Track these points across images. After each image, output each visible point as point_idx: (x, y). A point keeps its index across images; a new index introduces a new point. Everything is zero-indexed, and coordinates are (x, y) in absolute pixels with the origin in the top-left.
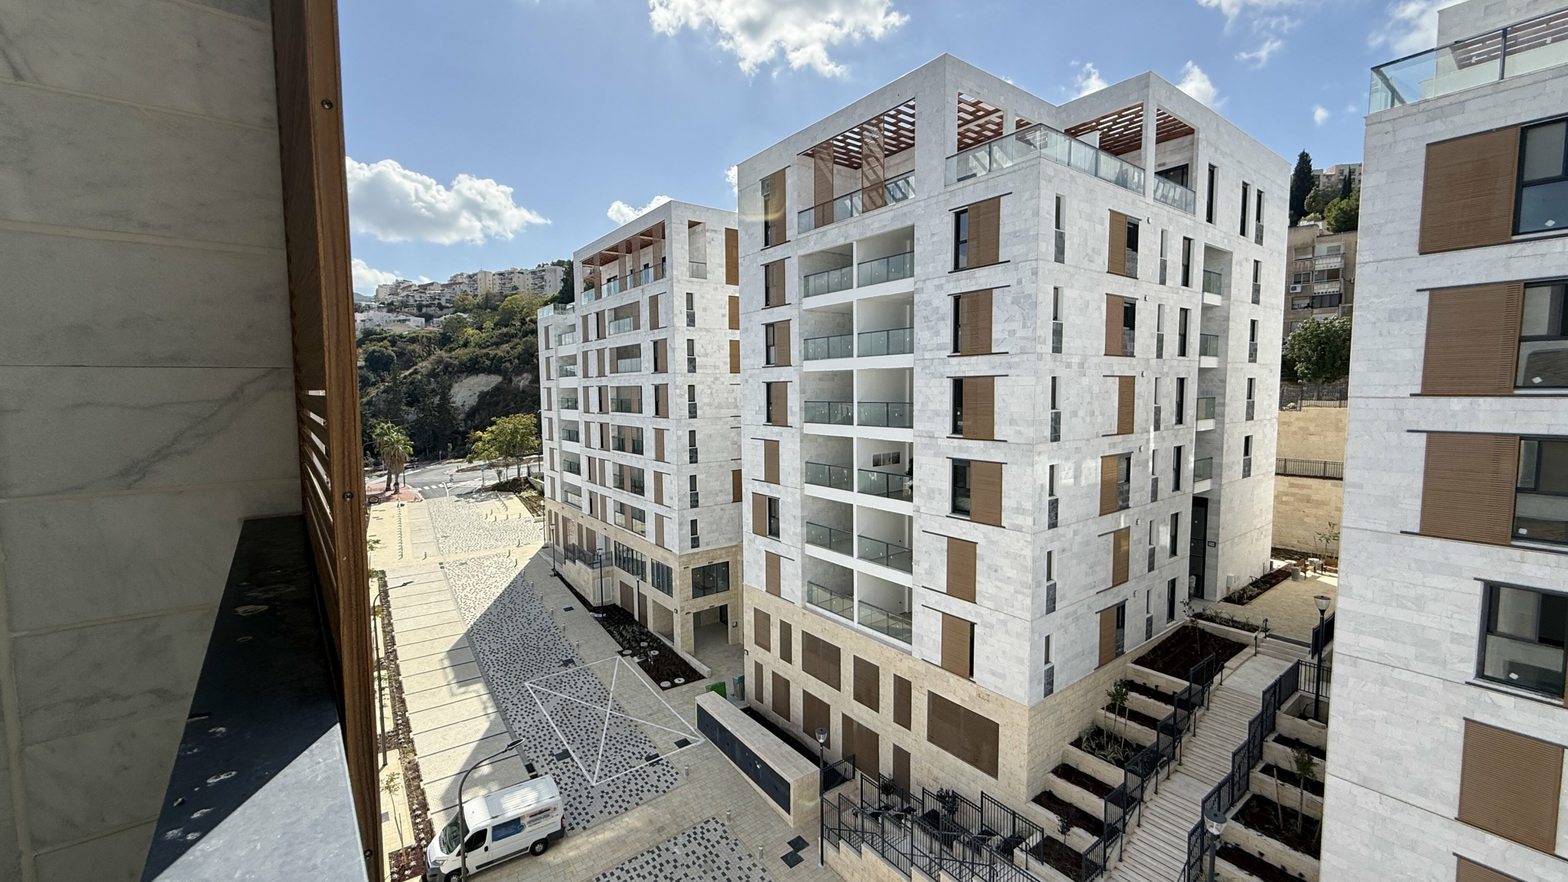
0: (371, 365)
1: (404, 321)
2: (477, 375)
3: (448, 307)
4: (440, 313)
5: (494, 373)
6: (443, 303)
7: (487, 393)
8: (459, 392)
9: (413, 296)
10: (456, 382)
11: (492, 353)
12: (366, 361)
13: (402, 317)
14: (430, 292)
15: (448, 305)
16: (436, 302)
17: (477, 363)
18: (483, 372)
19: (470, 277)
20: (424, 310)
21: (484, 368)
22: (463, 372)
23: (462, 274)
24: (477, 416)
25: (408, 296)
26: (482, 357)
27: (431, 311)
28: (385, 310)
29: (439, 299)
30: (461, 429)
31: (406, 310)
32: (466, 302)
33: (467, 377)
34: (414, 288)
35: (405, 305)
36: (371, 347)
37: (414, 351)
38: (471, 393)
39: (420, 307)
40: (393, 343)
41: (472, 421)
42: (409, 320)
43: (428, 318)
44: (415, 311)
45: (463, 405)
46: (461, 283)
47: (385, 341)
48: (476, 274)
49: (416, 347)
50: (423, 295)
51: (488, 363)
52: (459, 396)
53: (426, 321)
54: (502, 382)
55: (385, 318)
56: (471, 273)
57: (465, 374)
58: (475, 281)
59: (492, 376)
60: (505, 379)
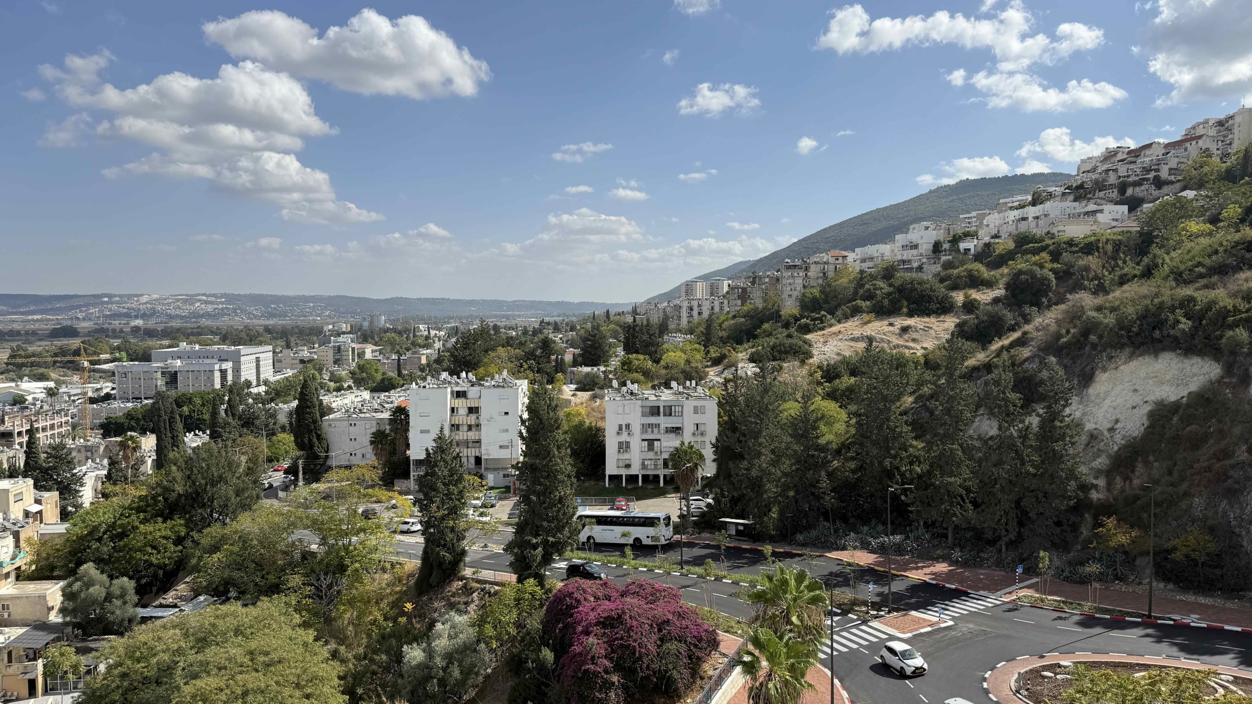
0: (1014, 295)
1: (1094, 212)
2: (1156, 356)
3: (1172, 183)
4: (1156, 193)
5: (1201, 353)
6: (1164, 174)
7: (1175, 407)
8: (1107, 394)
9: (1116, 171)
10: (1104, 369)
11: (1202, 296)
12: (1007, 289)
13: (1092, 207)
14: (1145, 160)
15: (1172, 178)
16: (1151, 175)
17: (1160, 324)
18: (1173, 349)
19: (1220, 123)
20: (1130, 191)
21: (1176, 339)
22: (1122, 346)
23: (1206, 122)
24: (1140, 468)
25: (1107, 171)
26: (1173, 309)
27: (1139, 192)
28: (1071, 197)
29: (1157, 170)
30: (1094, 495)
31: (1102, 194)
32: (1206, 169)
33: (1131, 357)
34: (1120, 156)
35: (1100, 186)
36: (1021, 264)
37: (1087, 269)
38: (1137, 399)
39: (1122, 188)
40: (1056, 256)
41: (1127, 478)
42: (1101, 211)
43: (1134, 204)
44: (1115, 194)
45: (1111, 430)
46: (1200, 137)
47: (1044, 255)
48: (1232, 117)
49: (1093, 261)
50: (1132, 166)
51: (1185, 325)
52: (1107, 402)
53: (1130, 211)
54: (1219, 381)
55: (1068, 211)
56: (1222, 116)
57: (1127, 351)
58: (1229, 130)
59: (1196, 360)
60: (1229, 370)
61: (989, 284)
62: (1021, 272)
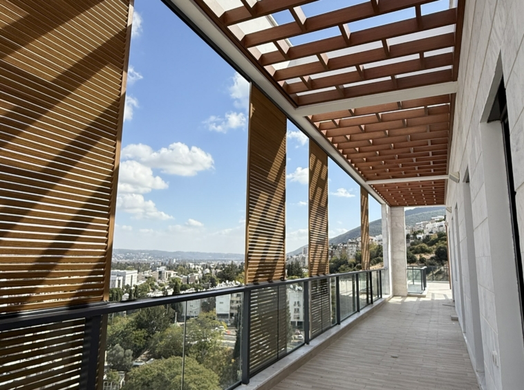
61: (429, 252)
62: (441, 248)
